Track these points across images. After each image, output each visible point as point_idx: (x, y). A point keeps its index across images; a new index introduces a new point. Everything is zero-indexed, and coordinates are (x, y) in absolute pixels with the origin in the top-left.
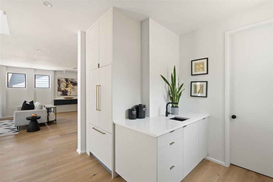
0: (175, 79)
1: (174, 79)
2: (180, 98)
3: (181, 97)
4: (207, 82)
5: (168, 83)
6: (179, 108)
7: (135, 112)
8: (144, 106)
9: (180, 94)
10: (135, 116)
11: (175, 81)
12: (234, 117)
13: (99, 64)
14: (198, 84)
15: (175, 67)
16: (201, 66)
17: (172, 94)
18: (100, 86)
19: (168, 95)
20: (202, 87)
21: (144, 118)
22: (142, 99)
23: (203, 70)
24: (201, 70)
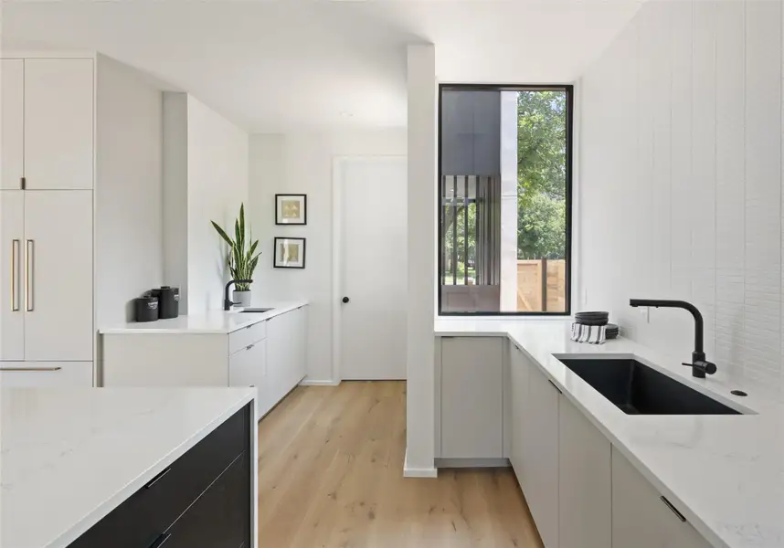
0: (243, 231)
1: (240, 230)
2: (254, 272)
3: (256, 268)
4: (304, 239)
5: (227, 238)
6: (252, 292)
7: (154, 305)
8: (177, 291)
9: (254, 263)
10: (156, 313)
11: (243, 236)
12: (346, 300)
13: (23, 181)
14: (286, 242)
15: (242, 206)
16: (295, 208)
17: (237, 262)
18: (30, 243)
19: (226, 266)
20: (293, 250)
21: (176, 316)
22: (164, 275)
23: (298, 216)
24: (295, 215)
